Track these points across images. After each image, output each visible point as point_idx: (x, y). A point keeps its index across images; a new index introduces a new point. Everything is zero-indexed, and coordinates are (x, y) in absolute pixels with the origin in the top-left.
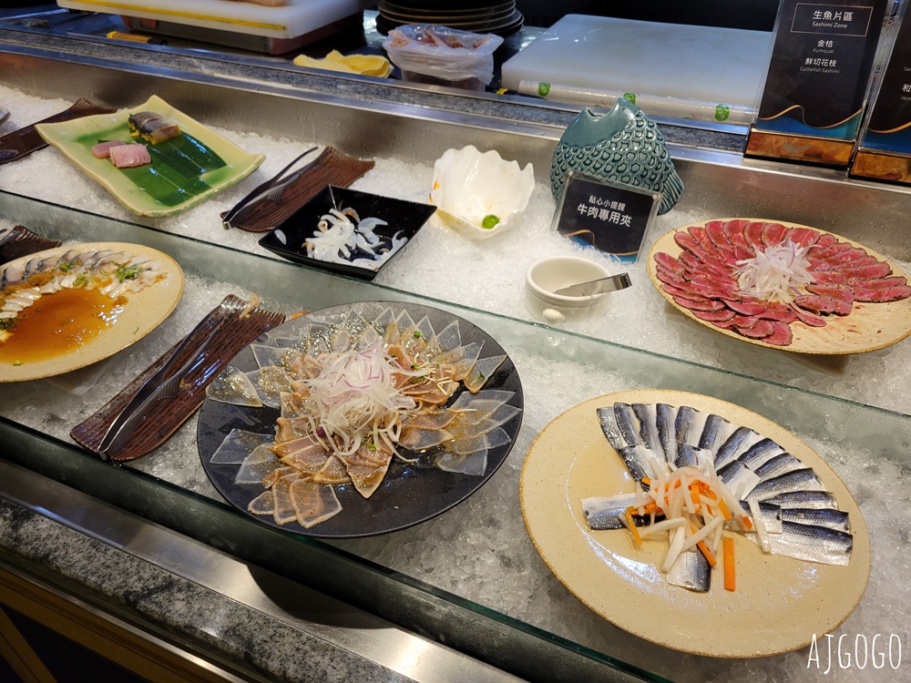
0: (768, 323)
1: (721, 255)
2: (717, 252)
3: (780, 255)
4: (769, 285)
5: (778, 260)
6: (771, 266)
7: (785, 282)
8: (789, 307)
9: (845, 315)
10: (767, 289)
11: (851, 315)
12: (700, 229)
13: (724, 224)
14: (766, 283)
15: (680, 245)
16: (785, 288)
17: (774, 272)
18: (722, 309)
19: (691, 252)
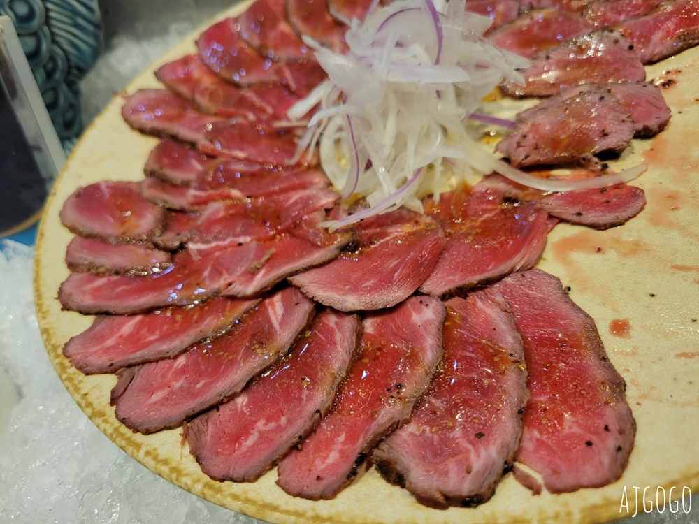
0: (476, 300)
1: (253, 107)
2: (243, 103)
3: (392, 33)
4: (411, 145)
5: (397, 54)
6: (389, 84)
7: (450, 110)
8: (501, 186)
9: (662, 127)
10: (412, 161)
11: (676, 120)
12: (185, 61)
13: (236, 20)
14: (400, 142)
15: (142, 131)
16: (457, 130)
17: (404, 97)
18: (310, 325)
19: (174, 138)
